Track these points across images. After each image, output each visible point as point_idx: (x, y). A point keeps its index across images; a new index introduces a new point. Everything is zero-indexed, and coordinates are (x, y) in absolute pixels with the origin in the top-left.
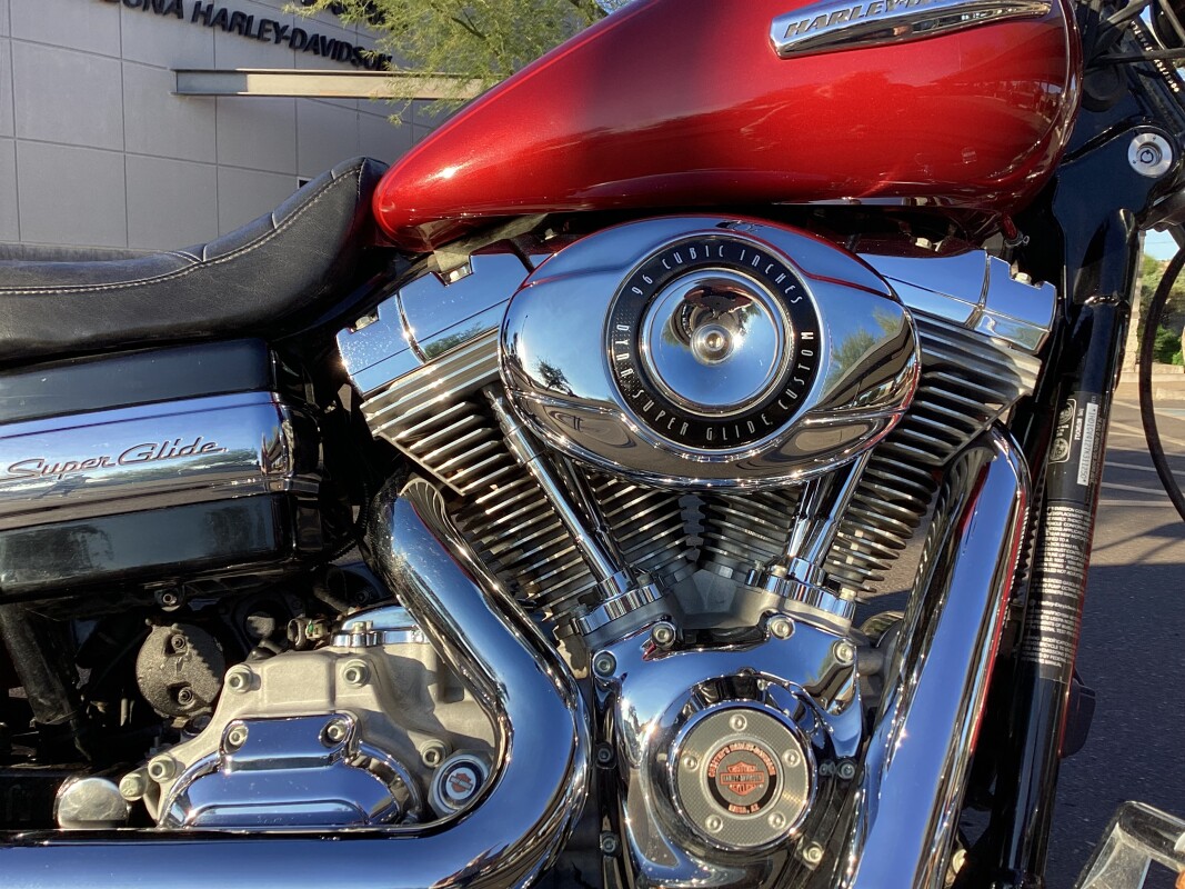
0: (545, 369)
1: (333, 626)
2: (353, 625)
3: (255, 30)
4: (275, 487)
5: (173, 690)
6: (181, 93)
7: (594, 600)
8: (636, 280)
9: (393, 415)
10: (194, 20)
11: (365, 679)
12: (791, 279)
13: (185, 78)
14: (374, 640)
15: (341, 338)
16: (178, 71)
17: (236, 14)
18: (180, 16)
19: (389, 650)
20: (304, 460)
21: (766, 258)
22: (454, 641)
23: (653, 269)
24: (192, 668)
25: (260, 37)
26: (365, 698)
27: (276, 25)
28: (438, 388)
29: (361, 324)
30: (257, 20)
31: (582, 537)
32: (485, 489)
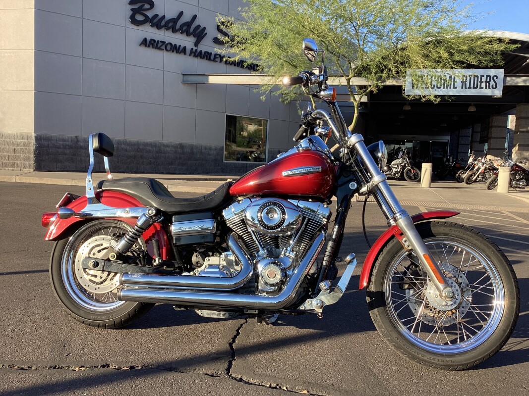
0: (252, 218)
1: (221, 254)
2: (223, 254)
3: (212, 58)
4: (213, 232)
5: (197, 262)
6: (184, 83)
7: (258, 252)
8: (262, 207)
9: (231, 223)
10: (190, 55)
11: (224, 260)
12: (283, 208)
13: (186, 77)
14: (227, 256)
15: (223, 211)
16: (183, 75)
17: (205, 52)
18: (185, 54)
19: (228, 258)
20: (217, 229)
21: (279, 205)
22: (237, 257)
23: (264, 205)
24: (200, 259)
25: (214, 60)
26: (225, 263)
27: (220, 56)
28: (237, 219)
29: (227, 209)
30: (213, 54)
31: (257, 242)
32: (244, 234)
